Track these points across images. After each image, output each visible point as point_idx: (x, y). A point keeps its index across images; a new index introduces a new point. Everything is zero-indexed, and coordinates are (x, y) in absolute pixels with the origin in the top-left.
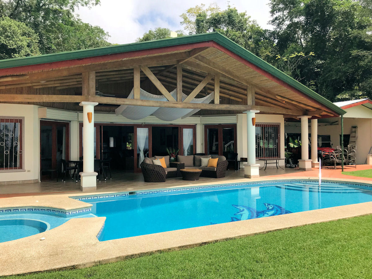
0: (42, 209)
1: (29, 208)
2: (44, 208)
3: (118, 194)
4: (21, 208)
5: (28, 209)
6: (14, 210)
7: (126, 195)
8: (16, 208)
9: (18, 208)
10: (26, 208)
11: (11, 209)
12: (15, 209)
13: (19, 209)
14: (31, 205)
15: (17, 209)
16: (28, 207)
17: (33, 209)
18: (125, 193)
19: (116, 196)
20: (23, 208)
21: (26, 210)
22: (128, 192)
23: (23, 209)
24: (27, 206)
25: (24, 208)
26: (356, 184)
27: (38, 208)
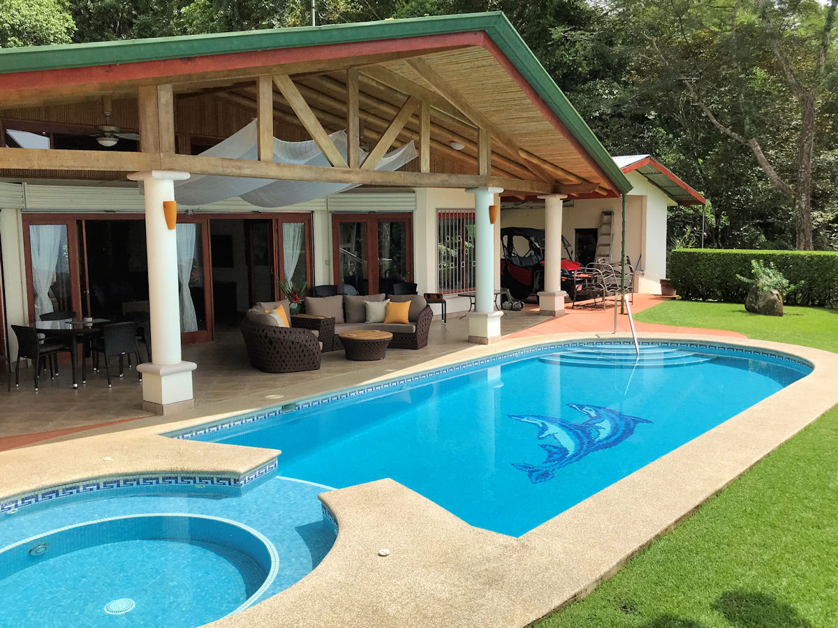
0: (148, 479)
1: (108, 480)
2: (154, 476)
3: (260, 413)
4: (84, 483)
5: (105, 483)
6: (67, 489)
7: (277, 413)
8: (71, 486)
9: (77, 484)
10: (98, 481)
11: (57, 488)
12: (67, 486)
13: (78, 487)
14: (112, 471)
15: (74, 488)
16: (105, 477)
17: (118, 481)
18: (274, 409)
19: (255, 418)
20: (91, 482)
21: (98, 488)
22: (278, 406)
23: (91, 485)
24: (101, 474)
25: (95, 481)
26: (691, 345)
27: (135, 477)
